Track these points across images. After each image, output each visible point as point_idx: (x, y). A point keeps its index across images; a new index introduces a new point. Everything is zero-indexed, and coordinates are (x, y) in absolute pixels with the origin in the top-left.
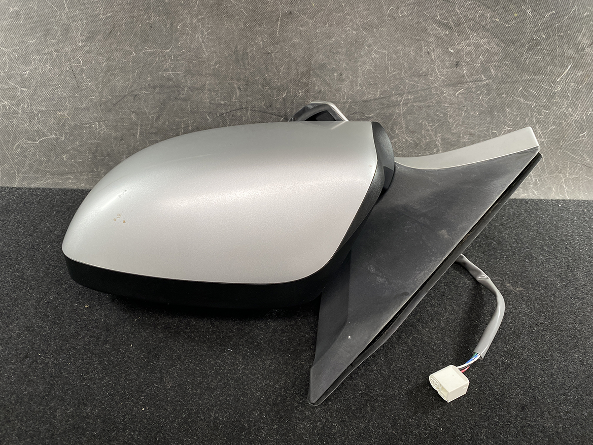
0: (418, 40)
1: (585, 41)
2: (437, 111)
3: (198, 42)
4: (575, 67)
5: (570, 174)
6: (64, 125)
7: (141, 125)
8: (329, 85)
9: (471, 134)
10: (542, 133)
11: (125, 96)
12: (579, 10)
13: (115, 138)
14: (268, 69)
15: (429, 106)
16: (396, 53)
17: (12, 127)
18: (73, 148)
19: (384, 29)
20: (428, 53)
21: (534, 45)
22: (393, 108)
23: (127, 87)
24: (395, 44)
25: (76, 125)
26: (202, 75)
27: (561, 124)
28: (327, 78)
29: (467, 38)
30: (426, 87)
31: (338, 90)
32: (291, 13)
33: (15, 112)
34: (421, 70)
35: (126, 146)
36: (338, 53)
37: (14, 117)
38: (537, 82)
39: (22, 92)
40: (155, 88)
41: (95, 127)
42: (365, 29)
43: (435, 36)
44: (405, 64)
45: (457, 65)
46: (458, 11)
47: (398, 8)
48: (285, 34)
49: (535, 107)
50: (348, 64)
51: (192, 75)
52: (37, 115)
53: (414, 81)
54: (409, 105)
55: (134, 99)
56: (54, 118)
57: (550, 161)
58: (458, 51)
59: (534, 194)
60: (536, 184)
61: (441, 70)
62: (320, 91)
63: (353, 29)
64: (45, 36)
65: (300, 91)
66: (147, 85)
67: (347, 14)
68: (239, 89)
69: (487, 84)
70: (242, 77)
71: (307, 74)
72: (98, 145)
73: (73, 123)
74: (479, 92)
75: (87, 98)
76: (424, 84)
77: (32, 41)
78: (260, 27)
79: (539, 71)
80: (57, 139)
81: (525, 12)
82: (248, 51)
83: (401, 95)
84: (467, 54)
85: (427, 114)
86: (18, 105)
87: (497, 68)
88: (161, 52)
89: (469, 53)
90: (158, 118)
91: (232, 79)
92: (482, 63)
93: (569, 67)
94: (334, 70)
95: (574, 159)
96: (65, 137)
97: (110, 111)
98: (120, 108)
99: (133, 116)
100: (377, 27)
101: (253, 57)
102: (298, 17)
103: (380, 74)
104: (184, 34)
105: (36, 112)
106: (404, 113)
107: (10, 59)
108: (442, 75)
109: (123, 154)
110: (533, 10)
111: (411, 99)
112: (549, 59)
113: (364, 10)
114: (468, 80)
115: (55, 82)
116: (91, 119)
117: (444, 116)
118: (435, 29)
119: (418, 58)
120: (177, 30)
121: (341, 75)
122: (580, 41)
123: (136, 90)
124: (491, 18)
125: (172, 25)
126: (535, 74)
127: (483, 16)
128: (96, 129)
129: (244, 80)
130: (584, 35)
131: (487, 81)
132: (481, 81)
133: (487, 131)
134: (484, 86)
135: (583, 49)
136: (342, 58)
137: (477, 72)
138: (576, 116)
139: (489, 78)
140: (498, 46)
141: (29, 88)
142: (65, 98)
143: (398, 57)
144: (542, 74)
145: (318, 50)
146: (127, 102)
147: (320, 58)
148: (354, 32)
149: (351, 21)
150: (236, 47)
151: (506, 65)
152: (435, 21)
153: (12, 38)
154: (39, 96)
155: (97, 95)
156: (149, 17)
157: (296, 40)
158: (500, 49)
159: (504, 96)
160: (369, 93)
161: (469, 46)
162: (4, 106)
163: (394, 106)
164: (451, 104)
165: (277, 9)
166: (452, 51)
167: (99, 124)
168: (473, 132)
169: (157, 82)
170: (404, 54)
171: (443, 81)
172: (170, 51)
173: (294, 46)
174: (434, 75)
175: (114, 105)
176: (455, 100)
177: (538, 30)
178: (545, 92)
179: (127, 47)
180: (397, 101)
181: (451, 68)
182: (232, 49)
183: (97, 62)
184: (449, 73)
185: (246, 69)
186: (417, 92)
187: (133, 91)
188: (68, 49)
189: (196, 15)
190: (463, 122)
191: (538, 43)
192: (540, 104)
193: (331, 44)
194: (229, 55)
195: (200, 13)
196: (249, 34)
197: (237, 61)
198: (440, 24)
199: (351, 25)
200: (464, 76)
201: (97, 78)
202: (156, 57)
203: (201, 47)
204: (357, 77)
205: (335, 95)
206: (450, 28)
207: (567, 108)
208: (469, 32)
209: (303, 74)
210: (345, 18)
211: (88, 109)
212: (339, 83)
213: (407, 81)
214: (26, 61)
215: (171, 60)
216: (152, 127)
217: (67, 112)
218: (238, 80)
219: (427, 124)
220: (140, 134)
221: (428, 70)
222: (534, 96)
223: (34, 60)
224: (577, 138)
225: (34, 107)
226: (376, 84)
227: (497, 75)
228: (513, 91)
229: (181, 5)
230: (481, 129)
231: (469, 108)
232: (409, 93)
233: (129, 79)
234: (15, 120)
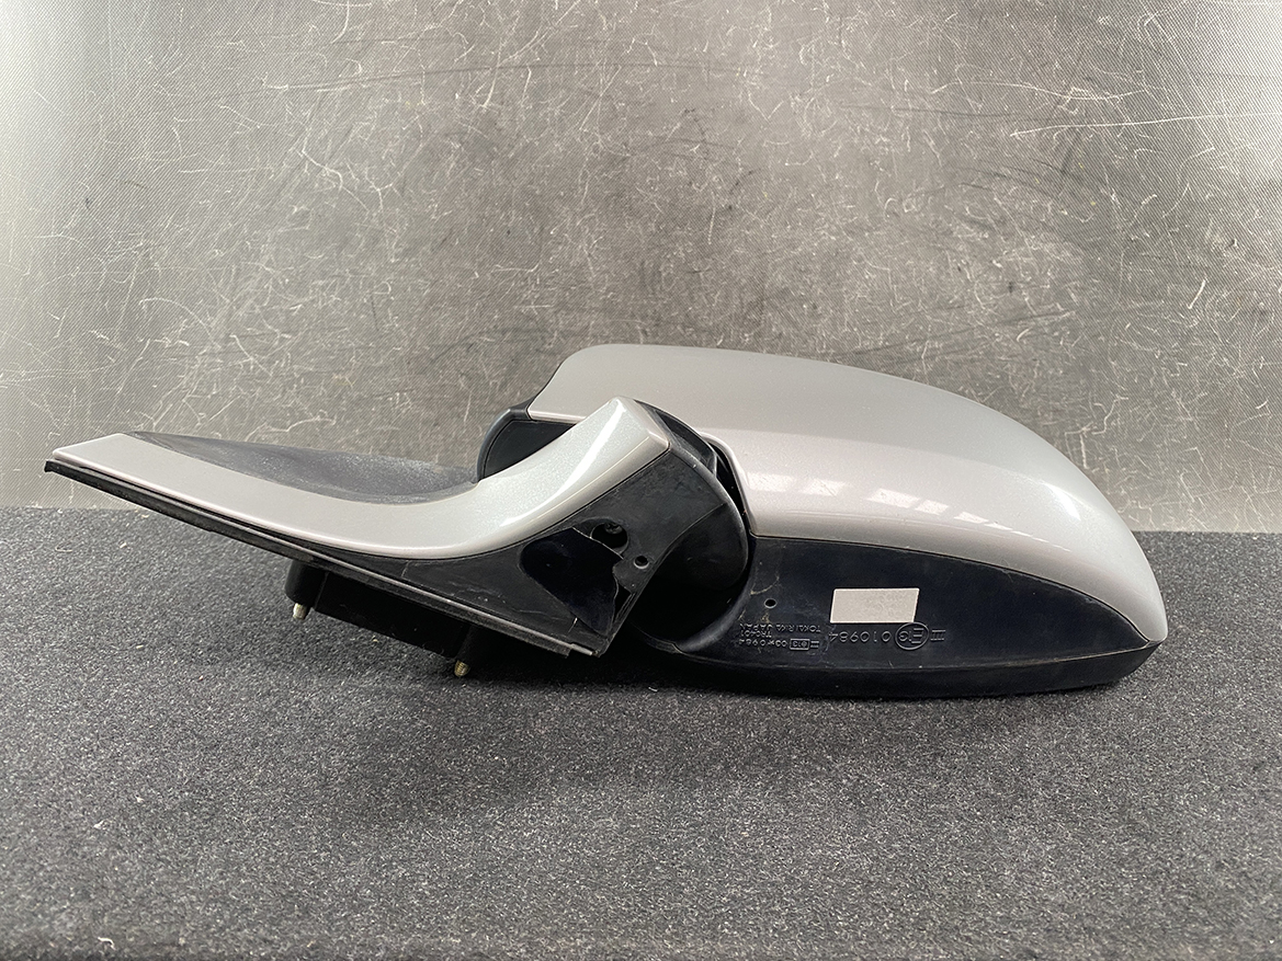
0: (940, 250)
1: (1218, 239)
2: (988, 369)
3: (581, 255)
4: (1212, 284)
5: (1259, 487)
6: (340, 397)
7: (474, 399)
8: (795, 324)
9: (1056, 411)
10: (1186, 406)
11: (453, 346)
12: (1195, 191)
13: (425, 422)
14: (693, 298)
15: (972, 361)
16: (906, 271)
17: (252, 401)
18: (347, 441)
19: (881, 233)
20: (959, 269)
21: (1134, 251)
22: (908, 366)
23: (458, 330)
24: (902, 256)
25: (360, 398)
26: (584, 310)
27: (1215, 387)
28: (791, 313)
29: (1021, 243)
30: (963, 327)
31: (811, 333)
32: (730, 207)
33: (263, 376)
34: (951, 298)
35: (441, 437)
36: (807, 271)
37: (258, 385)
38: (1155, 312)
39: (282, 340)
40: (504, 332)
41: (394, 401)
42: (850, 233)
43: (967, 241)
44: (923, 289)
45: (1011, 288)
46: (1000, 203)
47: (901, 200)
48: (721, 241)
49: (1162, 356)
50: (825, 289)
51: (569, 311)
52: (300, 379)
53: (942, 317)
54: (937, 359)
55: (468, 351)
56: (326, 386)
57: (1215, 462)
58: (1009, 266)
59: (1199, 526)
60: (1198, 507)
61: (986, 297)
62: (781, 334)
63: (831, 233)
64: (340, 248)
65: (746, 335)
66: (491, 327)
67: (821, 209)
68: (644, 332)
69: (1069, 319)
70: (650, 312)
71: (759, 305)
72: (393, 434)
73: (356, 395)
74: (1056, 334)
75: (388, 348)
76: (960, 322)
77: (317, 257)
78: (682, 230)
79: (1152, 294)
80: (324, 423)
81: (1108, 198)
82: (661, 269)
83: (921, 341)
84: (1025, 269)
85: (971, 376)
86: (270, 362)
87: (1081, 291)
88: (521, 272)
89: (1027, 268)
90: (504, 385)
91: (633, 316)
92: (1052, 282)
93: (1203, 284)
94: (802, 300)
95: (1259, 455)
96: (338, 420)
97: (423, 372)
98: (440, 368)
99: (462, 382)
100: (869, 229)
101: (669, 280)
102: (742, 214)
103: (881, 306)
104: (560, 244)
105: (297, 376)
106: (930, 374)
107: (276, 286)
108: (988, 306)
109: (435, 453)
110: (1120, 194)
111: (939, 349)
112: (1165, 272)
113: (847, 203)
114: (1034, 313)
115: (341, 323)
116: (388, 386)
117: (1002, 378)
118: (965, 231)
119: (943, 277)
120: (550, 237)
121: (815, 307)
122: (1210, 241)
123: (473, 335)
124: (1053, 211)
125: (542, 229)
126: (1148, 299)
127: (1040, 208)
128: (394, 406)
129: (653, 319)
130: (1214, 231)
131: (1067, 314)
132: (1057, 313)
133: (1085, 403)
134: (1063, 322)
135: (1220, 253)
136: (815, 279)
137: (1047, 298)
138: (1239, 372)
139: (1069, 307)
140: (1075, 254)
141: (295, 333)
142: (351, 349)
143: (910, 278)
144: (1160, 298)
145: (775, 266)
146: (455, 355)
147: (779, 279)
148: (833, 238)
149: (827, 220)
150: (643, 263)
151: (1094, 285)
152: (963, 218)
153: (287, 253)
154: (309, 348)
155: (406, 343)
156: (508, 218)
157: (739, 251)
158: (1079, 259)
159: (1102, 338)
160: (864, 338)
161: (1027, 256)
162: (247, 365)
163: (911, 361)
164: (1011, 356)
165: (709, 202)
166: (999, 265)
167: (401, 396)
168: (1059, 408)
169: (508, 323)
170: (919, 272)
171: (991, 315)
172: (535, 271)
173: (735, 260)
174: (973, 306)
175: (433, 362)
176: (1016, 348)
177: (1136, 225)
178: (1173, 330)
179: (467, 265)
180: (915, 352)
181: (1002, 292)
182: (635, 266)
183: (416, 289)
184: (1000, 303)
185: (657, 299)
186: (948, 336)
187: (467, 338)
188: (371, 269)
189: (583, 213)
190: (1038, 389)
191: (1139, 247)
192: (1169, 351)
193: (795, 257)
194: (630, 276)
195: (587, 210)
196: (663, 241)
197: (643, 285)
198: (972, 222)
199: (826, 226)
200: (1026, 306)
201: (411, 316)
202: (511, 281)
203: (586, 265)
204: (842, 311)
205: (805, 342)
206: (990, 228)
207: (1218, 358)
208: (1022, 233)
209: (751, 306)
210: (817, 216)
211: (386, 368)
212: (812, 321)
213: (929, 317)
214: (300, 288)
215: (536, 285)
216: (492, 401)
217: (350, 374)
218: (643, 318)
219: (973, 392)
220: (470, 413)
221: (962, 297)
222: (1155, 338)
223: (314, 287)
224: (1252, 414)
225: (295, 367)
226: (876, 323)
227: (1082, 303)
228: (1115, 329)
229: (560, 197)
230: (1072, 401)
231: (1044, 362)
232: (934, 338)
233: (463, 318)
234: (259, 389)
